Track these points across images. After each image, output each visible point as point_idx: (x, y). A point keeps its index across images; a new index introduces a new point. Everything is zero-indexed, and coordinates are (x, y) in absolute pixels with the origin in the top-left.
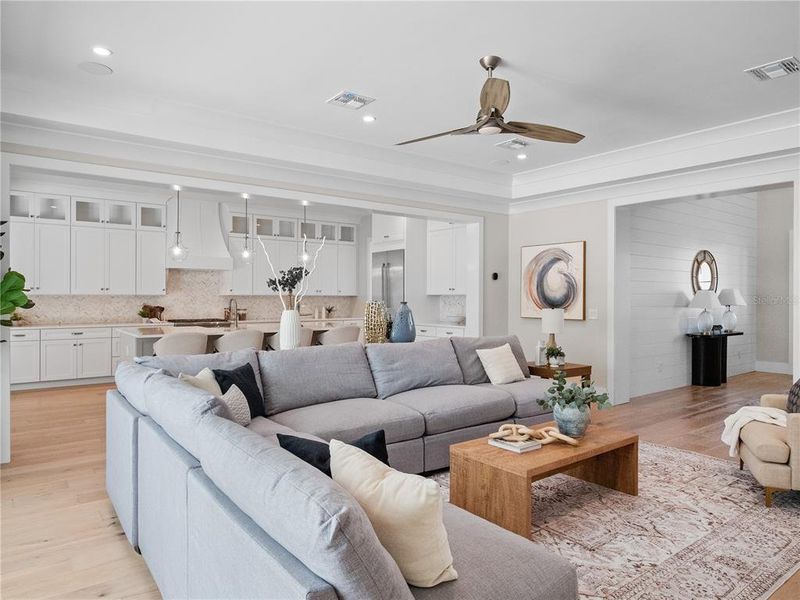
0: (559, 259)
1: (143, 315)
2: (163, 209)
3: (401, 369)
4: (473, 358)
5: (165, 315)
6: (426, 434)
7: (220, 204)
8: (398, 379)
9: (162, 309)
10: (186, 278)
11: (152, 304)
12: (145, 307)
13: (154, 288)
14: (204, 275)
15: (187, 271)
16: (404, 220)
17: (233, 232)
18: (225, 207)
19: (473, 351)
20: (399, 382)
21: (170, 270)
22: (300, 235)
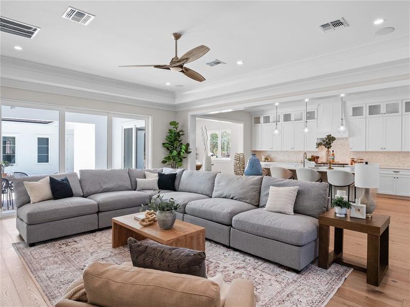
1: (310, 160)
2: (316, 111)
5: (319, 161)
7: (344, 102)
9: (318, 157)
11: (315, 155)
17: (353, 116)
18: (349, 103)
22: (404, 110)
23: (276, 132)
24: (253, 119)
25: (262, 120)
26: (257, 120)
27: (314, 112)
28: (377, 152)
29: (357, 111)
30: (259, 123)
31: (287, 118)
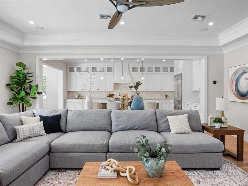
0: (246, 72)
1: (108, 96)
2: (113, 67)
3: (122, 121)
4: (165, 119)
5: (114, 97)
6: (108, 151)
7: (128, 64)
8: (120, 125)
9: (113, 95)
10: (120, 86)
11: (111, 93)
12: (109, 94)
13: (111, 89)
14: (125, 85)
15: (121, 84)
16: (181, 61)
17: (133, 72)
18: (130, 64)
19: (165, 116)
20: (121, 126)
21: (115, 84)
22: (155, 71)
23: (102, 78)
24: (68, 68)
25: (75, 69)
26: (71, 69)
27: (112, 67)
28: (144, 91)
29: (134, 69)
30: (73, 71)
31: (94, 69)
